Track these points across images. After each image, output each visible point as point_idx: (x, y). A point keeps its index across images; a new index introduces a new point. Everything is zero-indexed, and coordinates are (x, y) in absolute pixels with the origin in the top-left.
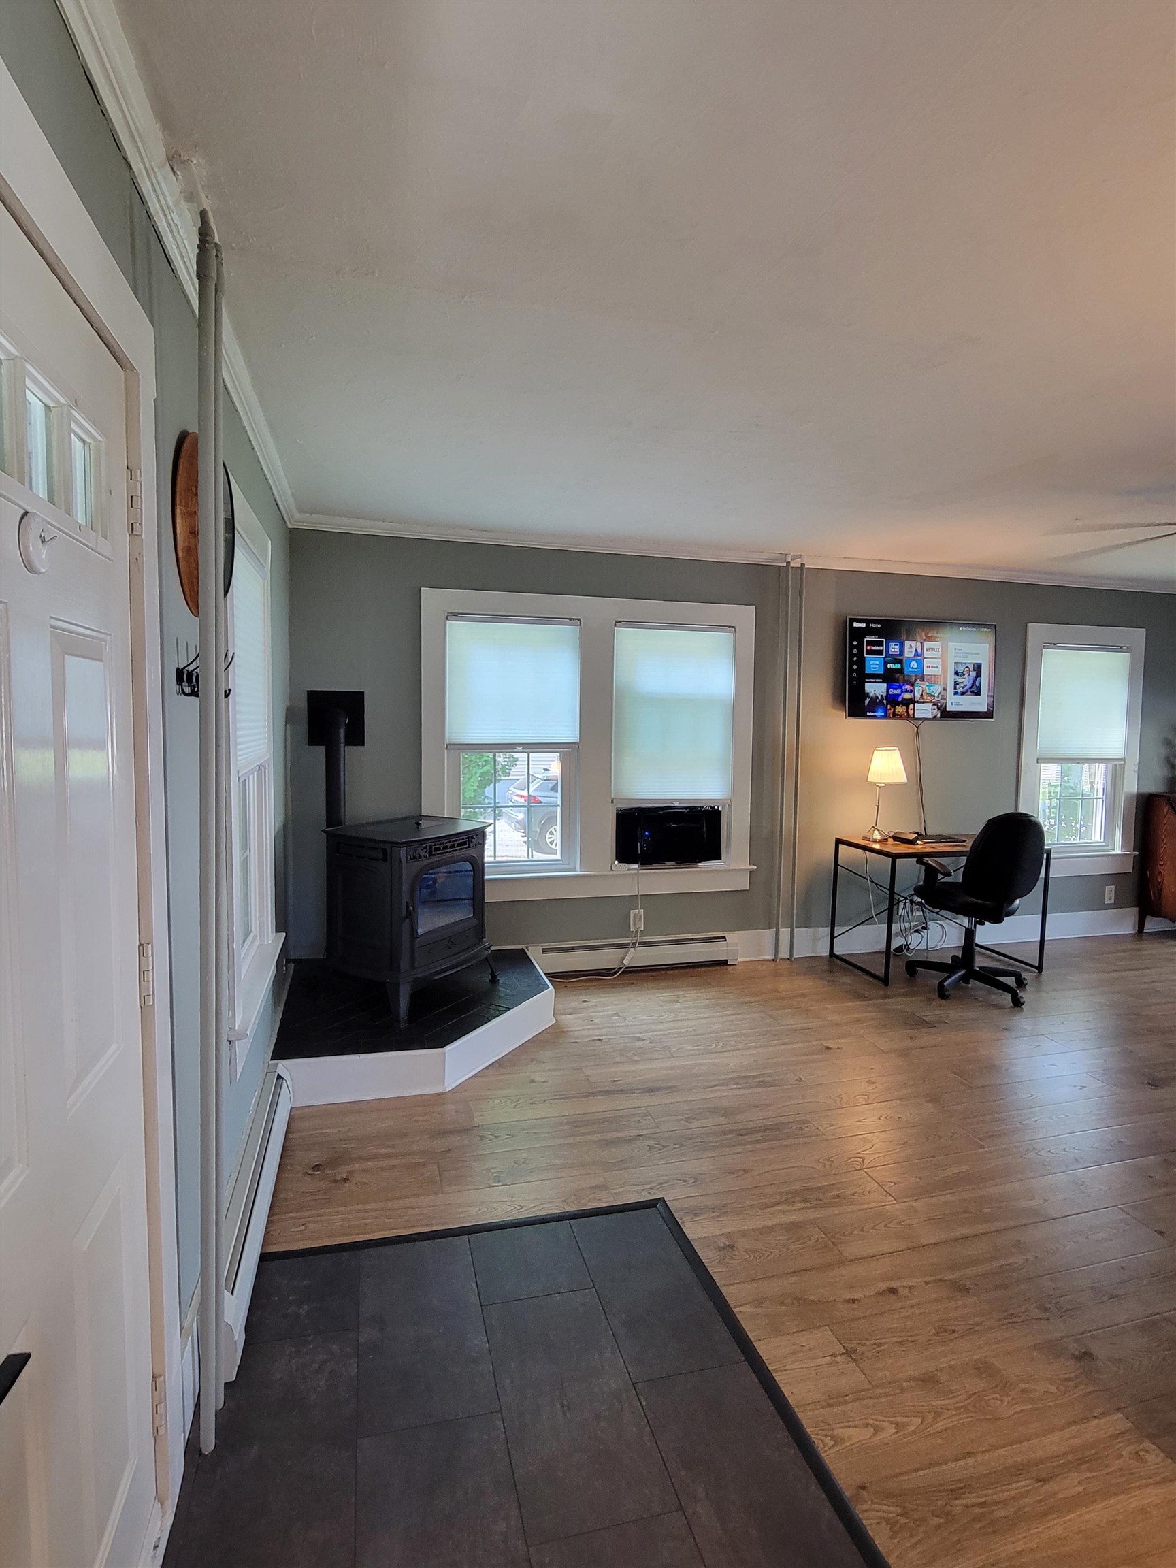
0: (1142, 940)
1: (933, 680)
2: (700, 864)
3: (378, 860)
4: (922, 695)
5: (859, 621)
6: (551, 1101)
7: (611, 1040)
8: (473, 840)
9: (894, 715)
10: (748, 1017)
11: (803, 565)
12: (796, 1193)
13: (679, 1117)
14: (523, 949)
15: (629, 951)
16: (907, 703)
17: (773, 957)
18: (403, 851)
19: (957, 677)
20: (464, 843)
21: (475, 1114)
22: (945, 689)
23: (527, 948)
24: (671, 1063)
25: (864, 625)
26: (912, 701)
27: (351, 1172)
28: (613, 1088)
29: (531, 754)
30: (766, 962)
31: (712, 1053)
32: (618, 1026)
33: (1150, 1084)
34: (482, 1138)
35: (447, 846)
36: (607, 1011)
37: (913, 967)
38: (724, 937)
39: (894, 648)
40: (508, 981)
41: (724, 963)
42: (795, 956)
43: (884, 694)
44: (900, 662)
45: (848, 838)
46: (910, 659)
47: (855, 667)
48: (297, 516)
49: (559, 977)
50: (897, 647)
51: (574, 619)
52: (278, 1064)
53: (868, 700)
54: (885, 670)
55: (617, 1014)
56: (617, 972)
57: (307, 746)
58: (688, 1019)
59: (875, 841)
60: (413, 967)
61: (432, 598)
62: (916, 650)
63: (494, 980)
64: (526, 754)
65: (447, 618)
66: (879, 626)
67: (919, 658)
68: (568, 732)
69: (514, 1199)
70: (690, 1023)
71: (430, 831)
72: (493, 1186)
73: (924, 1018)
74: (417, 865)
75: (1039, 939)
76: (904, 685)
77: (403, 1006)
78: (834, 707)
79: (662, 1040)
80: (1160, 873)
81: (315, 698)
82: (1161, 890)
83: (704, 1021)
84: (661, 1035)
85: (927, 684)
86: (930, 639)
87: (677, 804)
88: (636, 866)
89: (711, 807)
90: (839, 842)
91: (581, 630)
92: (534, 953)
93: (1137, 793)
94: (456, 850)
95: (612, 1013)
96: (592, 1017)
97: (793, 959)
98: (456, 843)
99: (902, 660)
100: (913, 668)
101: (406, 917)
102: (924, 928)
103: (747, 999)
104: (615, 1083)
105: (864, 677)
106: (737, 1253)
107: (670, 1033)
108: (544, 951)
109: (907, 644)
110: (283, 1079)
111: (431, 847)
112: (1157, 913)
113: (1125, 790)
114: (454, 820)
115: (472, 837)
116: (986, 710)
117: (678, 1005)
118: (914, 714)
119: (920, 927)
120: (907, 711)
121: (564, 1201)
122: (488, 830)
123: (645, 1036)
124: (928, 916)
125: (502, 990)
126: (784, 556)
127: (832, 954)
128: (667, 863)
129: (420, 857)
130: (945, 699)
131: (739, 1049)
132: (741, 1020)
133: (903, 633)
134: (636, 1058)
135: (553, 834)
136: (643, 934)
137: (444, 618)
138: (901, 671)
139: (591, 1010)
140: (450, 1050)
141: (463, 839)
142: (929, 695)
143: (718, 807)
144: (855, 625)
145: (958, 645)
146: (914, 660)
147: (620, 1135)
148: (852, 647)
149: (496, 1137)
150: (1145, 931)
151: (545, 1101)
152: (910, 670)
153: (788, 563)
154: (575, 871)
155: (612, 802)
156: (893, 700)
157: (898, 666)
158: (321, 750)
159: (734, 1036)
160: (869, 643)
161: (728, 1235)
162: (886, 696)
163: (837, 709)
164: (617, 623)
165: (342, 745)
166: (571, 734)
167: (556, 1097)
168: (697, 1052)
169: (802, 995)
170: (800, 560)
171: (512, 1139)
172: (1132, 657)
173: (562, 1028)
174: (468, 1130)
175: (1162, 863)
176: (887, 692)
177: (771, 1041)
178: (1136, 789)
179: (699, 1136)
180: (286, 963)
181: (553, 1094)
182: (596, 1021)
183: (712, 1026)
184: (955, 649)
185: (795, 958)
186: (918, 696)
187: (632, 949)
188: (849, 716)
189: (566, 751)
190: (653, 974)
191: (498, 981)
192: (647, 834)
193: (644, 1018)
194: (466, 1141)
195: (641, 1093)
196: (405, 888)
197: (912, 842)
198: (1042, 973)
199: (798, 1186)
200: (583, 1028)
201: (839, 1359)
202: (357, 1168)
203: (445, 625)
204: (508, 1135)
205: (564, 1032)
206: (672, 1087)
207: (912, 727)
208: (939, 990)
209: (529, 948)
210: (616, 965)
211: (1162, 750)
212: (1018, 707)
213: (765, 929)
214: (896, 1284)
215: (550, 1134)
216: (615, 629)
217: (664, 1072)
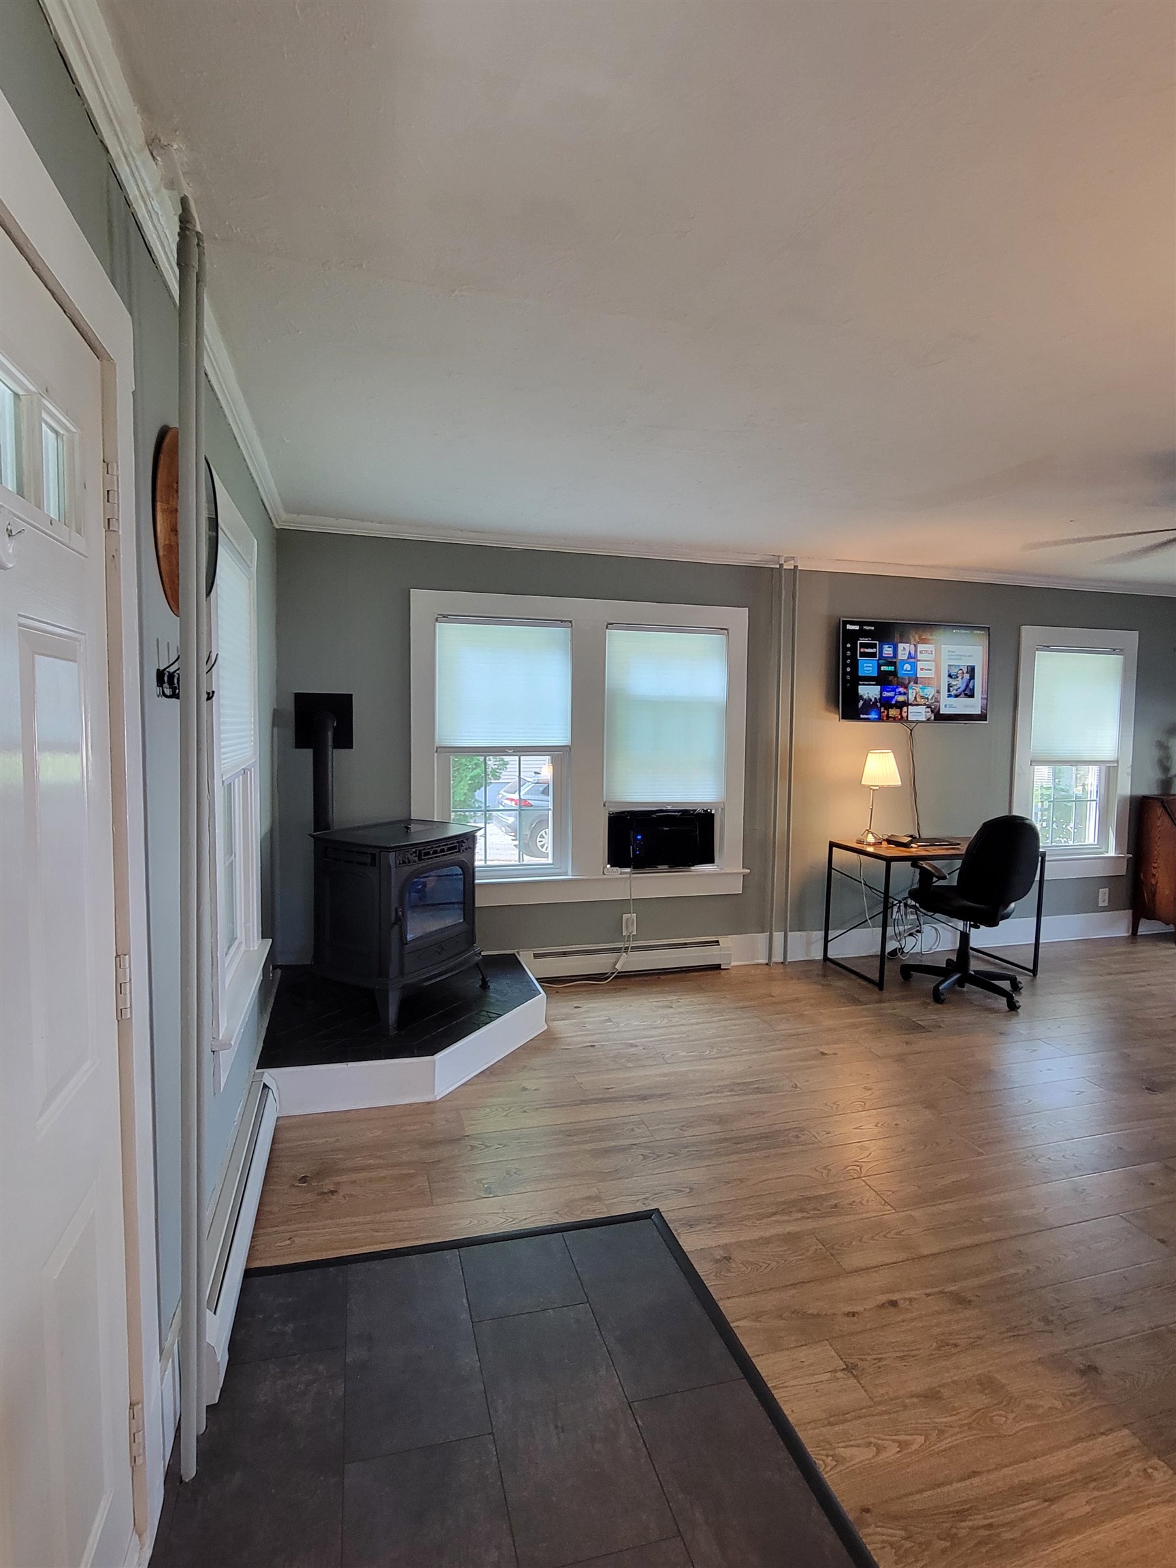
0: (1136, 942)
1: (927, 682)
2: (693, 868)
3: (366, 865)
4: (915, 698)
5: (852, 623)
6: (543, 1110)
7: (605, 1047)
8: (463, 845)
9: (888, 717)
10: (742, 1022)
11: (796, 567)
12: (793, 1203)
13: (674, 1126)
14: (514, 954)
15: (621, 956)
16: (901, 705)
17: (767, 961)
18: (392, 855)
19: (951, 680)
20: (454, 848)
21: (466, 1123)
22: (938, 692)
23: (518, 953)
24: (666, 1069)
25: (857, 628)
26: (906, 704)
27: (338, 1184)
28: (607, 1096)
29: (522, 757)
30: (760, 967)
31: (706, 1059)
32: (610, 1032)
33: (1148, 1089)
34: (473, 1147)
35: (437, 851)
36: (599, 1016)
37: (907, 971)
38: (718, 942)
39: (888, 651)
40: (499, 986)
41: (717, 967)
42: (788, 960)
43: (878, 697)
44: (894, 664)
45: (842, 841)
46: (903, 661)
47: (848, 669)
48: (284, 516)
49: (551, 983)
50: (890, 649)
51: (565, 621)
52: (263, 1073)
53: (861, 703)
54: (878, 672)
55: (609, 1020)
56: (609, 977)
57: (294, 749)
58: (682, 1025)
59: (869, 844)
60: (402, 973)
61: (421, 600)
62: (910, 653)
63: (485, 986)
64: (517, 757)
65: (437, 620)
66: (873, 628)
67: (913, 660)
68: (559, 735)
69: (505, 1211)
70: (684, 1029)
71: (419, 836)
72: (485, 1198)
73: (919, 1022)
74: (408, 869)
75: (1034, 942)
76: (897, 688)
77: (393, 1012)
78: (826, 709)
79: (655, 1047)
80: (1154, 875)
81: (302, 700)
82: (1155, 893)
83: (698, 1027)
84: (654, 1041)
85: (921, 686)
86: (924, 641)
87: (669, 808)
88: (628, 870)
89: (704, 811)
90: (832, 845)
91: (572, 631)
92: (525, 958)
93: (1131, 796)
94: (446, 854)
95: (604, 1018)
96: (584, 1023)
97: (787, 963)
98: (446, 848)
99: (895, 662)
100: (906, 670)
101: (395, 923)
102: (918, 931)
103: (741, 1004)
104: (607, 1090)
105: (856, 680)
106: (733, 1265)
107: (664, 1039)
108: (536, 956)
109: (901, 646)
110: (269, 1088)
111: (420, 852)
112: (1151, 916)
113: (1118, 792)
114: (444, 824)
115: (462, 842)
116: (980, 713)
117: (671, 1010)
118: (907, 716)
119: (914, 931)
120: (901, 714)
121: (556, 1213)
122: (478, 834)
123: (638, 1042)
124: (922, 919)
125: (493, 995)
126: (777, 558)
127: (826, 958)
128: (659, 867)
129: (410, 861)
130: (939, 702)
131: (733, 1055)
132: (735, 1025)
133: (897, 636)
134: (630, 1065)
135: (543, 838)
136: (635, 938)
137: (434, 620)
138: (894, 673)
139: (584, 1016)
140: (440, 1058)
141: (453, 843)
142: (922, 697)
143: (711, 811)
144: (849, 627)
145: (951, 648)
146: (908, 663)
147: (613, 1144)
148: (845, 649)
149: (487, 1147)
150: (1139, 934)
151: (537, 1109)
152: (904, 672)
153: (781, 565)
154: (567, 875)
155: (604, 805)
156: (886, 703)
157: (891, 668)
158: (308, 753)
159: (728, 1041)
160: (863, 645)
161: (725, 1247)
162: (880, 699)
163: (831, 712)
164: (609, 625)
165: (330, 748)
166: (563, 737)
167: (548, 1106)
168: (691, 1058)
169: (797, 1000)
170: (793, 562)
171: (504, 1148)
172: (1125, 659)
173: (554, 1035)
174: (459, 1140)
175: (1155, 865)
176: (881, 694)
177: (766, 1046)
178: (1129, 791)
179: (694, 1145)
180: (273, 969)
181: (545, 1102)
182: (589, 1027)
183: (705, 1031)
184: (949, 652)
185: (789, 962)
186: (911, 698)
187: (624, 954)
188: (843, 718)
189: (558, 754)
190: (646, 978)
191: (489, 986)
192: (639, 837)
193: (636, 1023)
194: (456, 1151)
195: (634, 1101)
196: (394, 892)
197: (906, 845)
198: (1037, 976)
199: (794, 1196)
200: (576, 1034)
201: (839, 1375)
202: (345, 1180)
203: (435, 626)
204: (499, 1144)
205: (556, 1039)
206: (666, 1094)
207: (906, 730)
208: (934, 994)
209: (521, 953)
210: (608, 970)
211: (1155, 753)
212: (1012, 709)
213: (758, 933)
214: (895, 1297)
215: (542, 1144)
216: (607, 630)
217: (658, 1079)
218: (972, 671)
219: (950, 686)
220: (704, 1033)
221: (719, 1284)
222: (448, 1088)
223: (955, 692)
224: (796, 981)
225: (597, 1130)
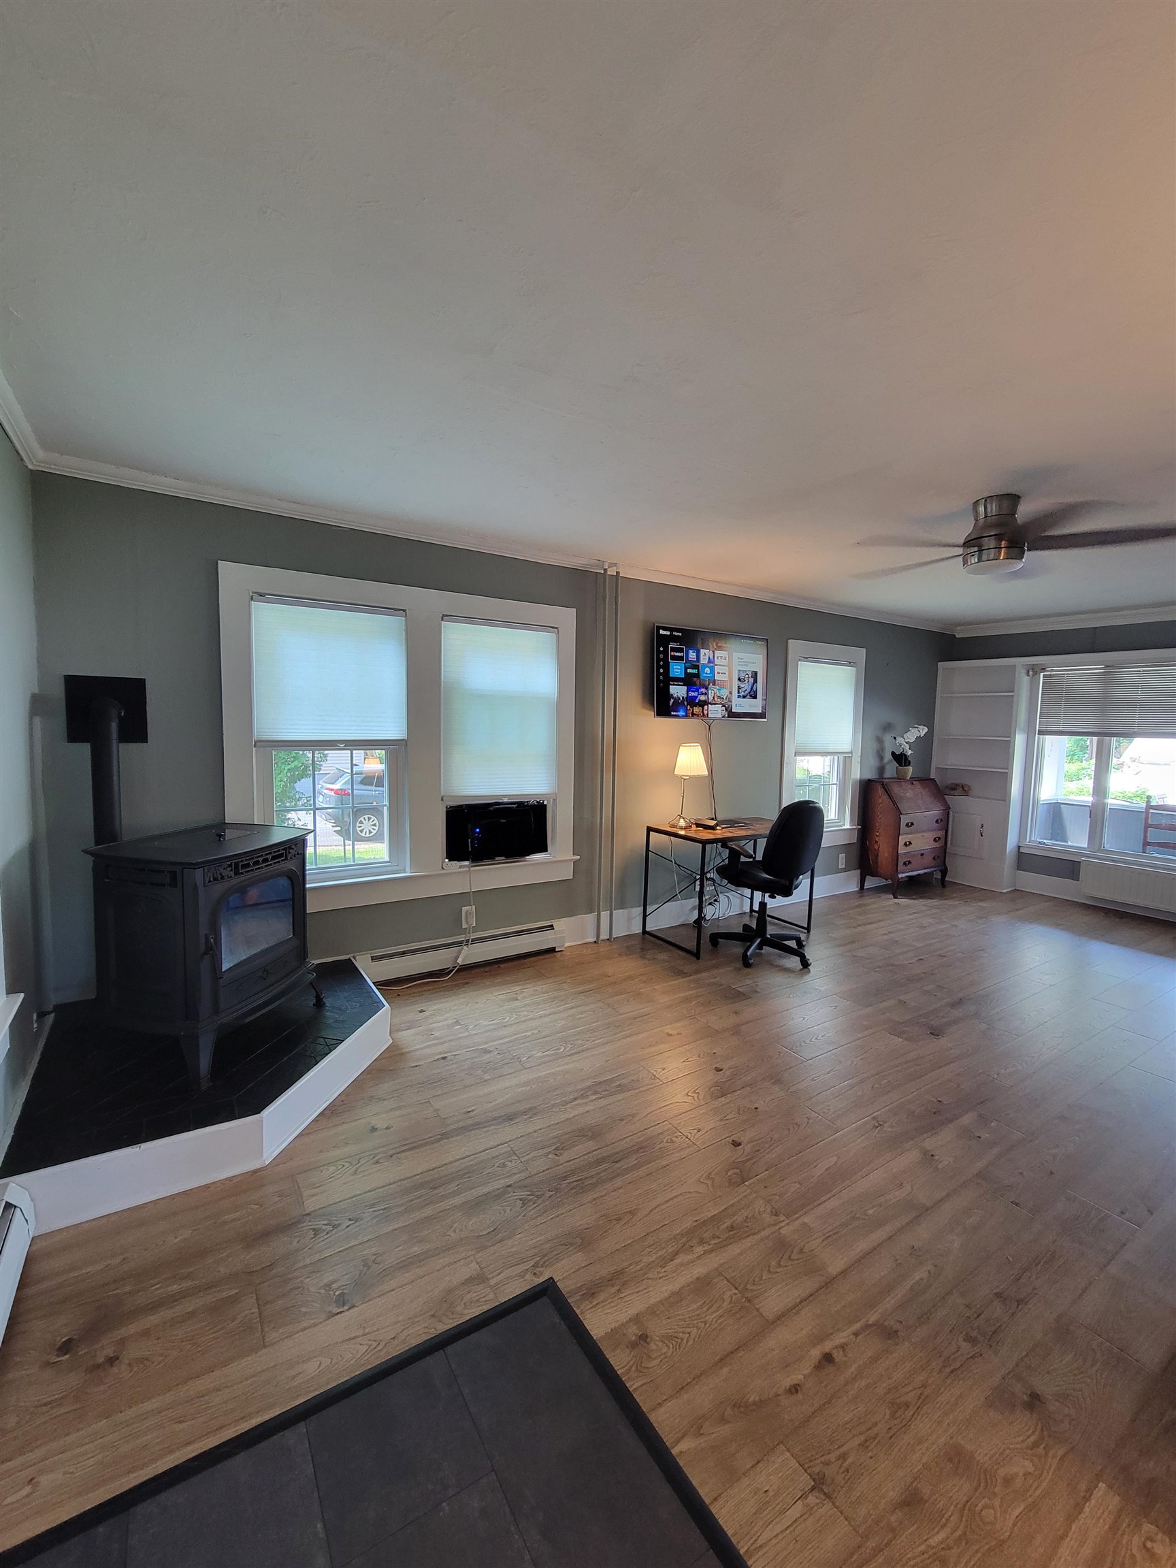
0: (863, 896)
1: (722, 685)
2: (527, 857)
3: (163, 885)
4: (714, 698)
5: (665, 629)
6: (399, 1155)
7: (457, 1057)
8: (291, 851)
9: (693, 714)
10: (586, 1008)
11: (618, 573)
12: (690, 1232)
13: (546, 1150)
14: (350, 959)
15: (462, 949)
16: (703, 704)
17: (595, 940)
18: (199, 873)
19: (740, 683)
20: (281, 855)
21: (305, 1194)
22: (731, 693)
23: (354, 958)
24: (525, 1077)
25: (668, 633)
26: (706, 703)
27: (122, 1342)
28: (470, 1122)
29: (354, 752)
30: (589, 945)
31: (563, 1057)
32: (460, 1038)
33: (931, 1033)
34: (316, 1231)
35: (259, 861)
36: (446, 1020)
37: (715, 938)
38: (552, 926)
39: (692, 655)
40: (337, 1001)
41: (553, 950)
42: (614, 936)
43: (685, 696)
44: (697, 667)
45: (658, 825)
46: (705, 666)
47: (661, 671)
48: (41, 454)
49: (386, 985)
50: (694, 654)
51: (399, 610)
52: (7, 1185)
53: (672, 701)
54: (685, 674)
55: (457, 1023)
56: (452, 971)
57: (67, 744)
58: (531, 1019)
59: (681, 828)
60: (216, 1011)
61: (232, 575)
62: (709, 658)
63: (319, 1004)
64: (349, 752)
65: (252, 599)
66: (680, 634)
67: (712, 665)
68: (393, 727)
69: (367, 1331)
70: (534, 1023)
71: (237, 846)
72: (338, 1313)
73: (738, 989)
74: (219, 888)
75: (808, 899)
76: (700, 688)
77: (205, 1061)
78: (643, 707)
79: (510, 1049)
80: (877, 842)
81: (75, 685)
82: (877, 855)
83: (546, 1019)
84: (507, 1042)
85: (718, 687)
86: (720, 648)
87: (506, 800)
88: (466, 863)
89: (537, 802)
90: (649, 829)
91: (406, 621)
92: (363, 964)
93: (860, 780)
94: (271, 865)
95: (452, 1021)
96: (431, 1030)
97: (612, 940)
98: (269, 857)
99: (698, 665)
100: (706, 673)
101: (206, 953)
102: (716, 900)
103: (582, 988)
104: (469, 1115)
105: (668, 680)
106: (654, 1347)
107: (516, 1039)
108: (373, 959)
109: (702, 651)
110: (15, 1207)
111: (237, 865)
112: (874, 874)
113: (852, 777)
114: (266, 828)
115: (290, 848)
116: (761, 712)
117: (517, 1004)
118: (708, 714)
119: (712, 900)
120: (703, 711)
121: (433, 1316)
122: (310, 838)
123: (490, 1047)
124: (719, 889)
125: (329, 1015)
126: (601, 563)
127: (644, 932)
128: (497, 858)
129: (222, 878)
130: (731, 702)
131: (588, 1049)
132: (582, 1013)
133: (699, 641)
134: (487, 1077)
135: (363, 823)
136: (475, 930)
137: (248, 598)
138: (697, 676)
139: (430, 1021)
140: (267, 1115)
141: (279, 851)
142: (719, 697)
143: (543, 801)
144: (662, 632)
145: (741, 655)
146: (708, 667)
147: (486, 1190)
148: (659, 652)
149: (335, 1227)
150: (865, 888)
151: (391, 1156)
152: (705, 675)
153: (605, 570)
154: (405, 872)
155: (442, 800)
156: (692, 702)
157: (695, 671)
158: (85, 749)
159: (579, 1033)
160: (673, 649)
161: (637, 1319)
162: (686, 698)
163: (647, 709)
164: (444, 617)
165: (115, 742)
166: (399, 731)
167: (404, 1148)
168: (548, 1059)
169: (631, 978)
170: (615, 568)
171: (357, 1224)
172: (857, 670)
173: (403, 1049)
174: (298, 1222)
175: (878, 834)
176: (687, 694)
177: (617, 1034)
178: (859, 776)
179: (573, 1172)
180: (38, 1017)
181: (398, 1144)
182: (437, 1034)
183: (556, 1024)
184: (739, 658)
185: (614, 938)
186: (711, 698)
187: (465, 947)
188: (657, 715)
189: (395, 750)
190: (487, 969)
191: (324, 1003)
192: (478, 830)
193: (486, 1023)
194: (295, 1243)
195: (499, 1124)
196: (204, 917)
197: (713, 828)
198: (811, 933)
199: (688, 1223)
200: (425, 1045)
201: (812, 1499)
202: (132, 1331)
203: (249, 606)
204: (350, 1220)
205: (402, 1054)
206: (531, 1109)
207: (706, 726)
208: (743, 957)
209: (357, 957)
210: (449, 965)
211: (875, 746)
212: (782, 709)
213: (587, 914)
214: (827, 1346)
215: (403, 1208)
216: (443, 622)
217: (519, 1090)
218: (755, 675)
219: (739, 688)
220: (554, 1026)
221: (642, 1385)
222: (279, 1146)
223: (743, 693)
224: (626, 958)
225: (465, 1174)
